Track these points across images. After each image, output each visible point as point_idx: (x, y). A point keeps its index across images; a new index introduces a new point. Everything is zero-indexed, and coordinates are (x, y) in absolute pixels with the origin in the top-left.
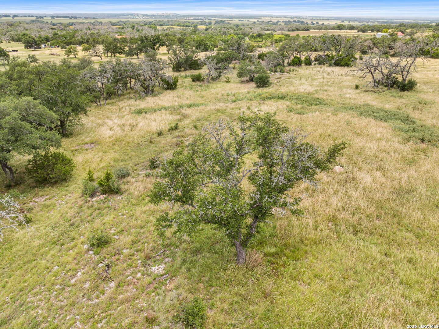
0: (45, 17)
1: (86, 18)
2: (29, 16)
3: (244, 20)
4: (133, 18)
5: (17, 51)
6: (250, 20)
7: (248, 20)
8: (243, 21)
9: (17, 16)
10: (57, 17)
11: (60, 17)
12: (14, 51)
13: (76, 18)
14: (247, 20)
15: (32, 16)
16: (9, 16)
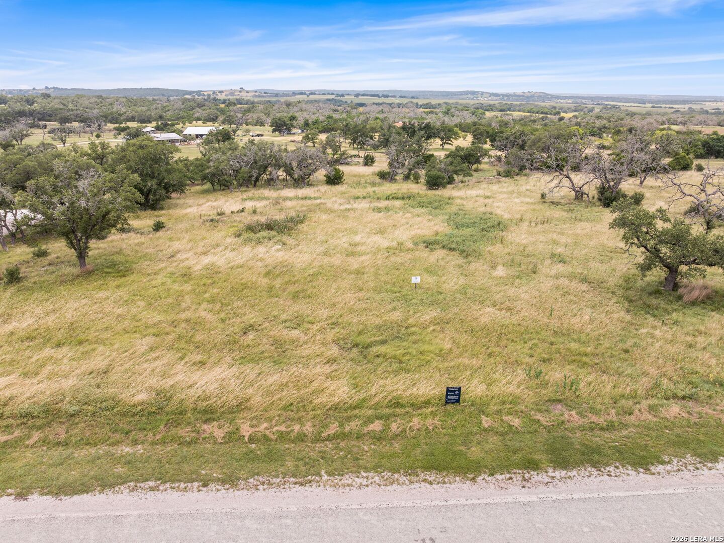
0: (348, 95)
1: (401, 97)
2: (329, 94)
3: (663, 106)
4: (473, 99)
5: (262, 135)
6: (674, 106)
7: (671, 106)
8: (661, 107)
9: (314, 94)
10: (363, 95)
11: (367, 95)
12: (258, 135)
13: (387, 96)
14: (668, 106)
15: (332, 94)
16: (305, 94)
